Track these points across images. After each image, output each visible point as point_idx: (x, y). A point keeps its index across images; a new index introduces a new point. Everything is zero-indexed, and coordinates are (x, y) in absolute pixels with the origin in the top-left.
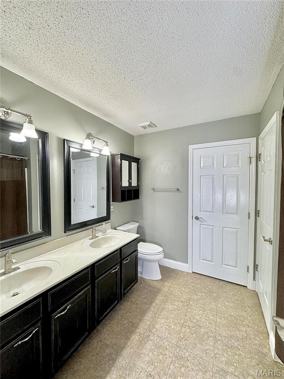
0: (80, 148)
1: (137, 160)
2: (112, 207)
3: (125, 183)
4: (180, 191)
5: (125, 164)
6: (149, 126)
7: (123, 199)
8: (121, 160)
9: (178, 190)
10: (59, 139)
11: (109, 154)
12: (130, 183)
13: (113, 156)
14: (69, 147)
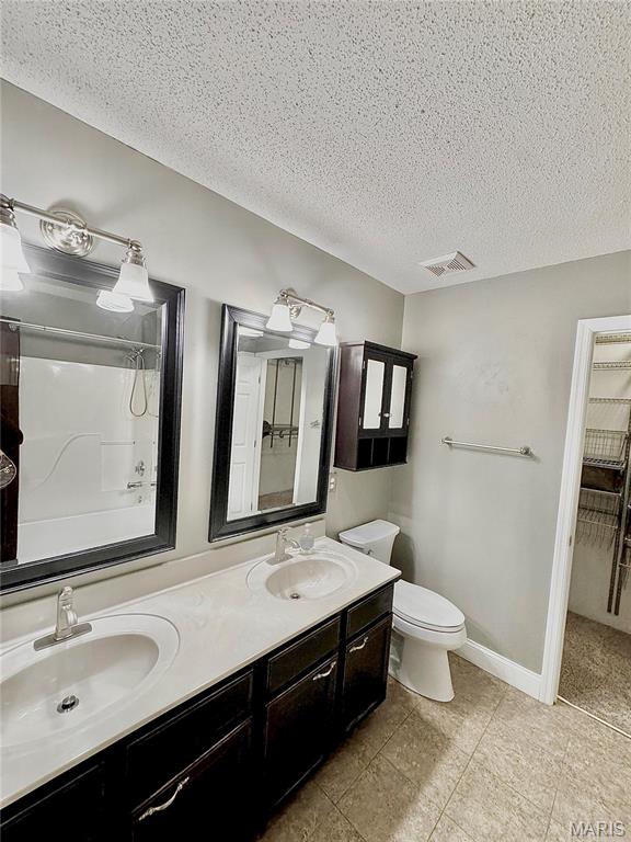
0: (262, 327)
1: (408, 360)
2: (332, 480)
3: (371, 421)
4: (531, 455)
5: (376, 369)
6: (454, 265)
7: (363, 463)
8: (365, 359)
9: (527, 452)
10: (211, 303)
11: (335, 344)
12: (385, 421)
13: (346, 350)
14: (235, 324)
